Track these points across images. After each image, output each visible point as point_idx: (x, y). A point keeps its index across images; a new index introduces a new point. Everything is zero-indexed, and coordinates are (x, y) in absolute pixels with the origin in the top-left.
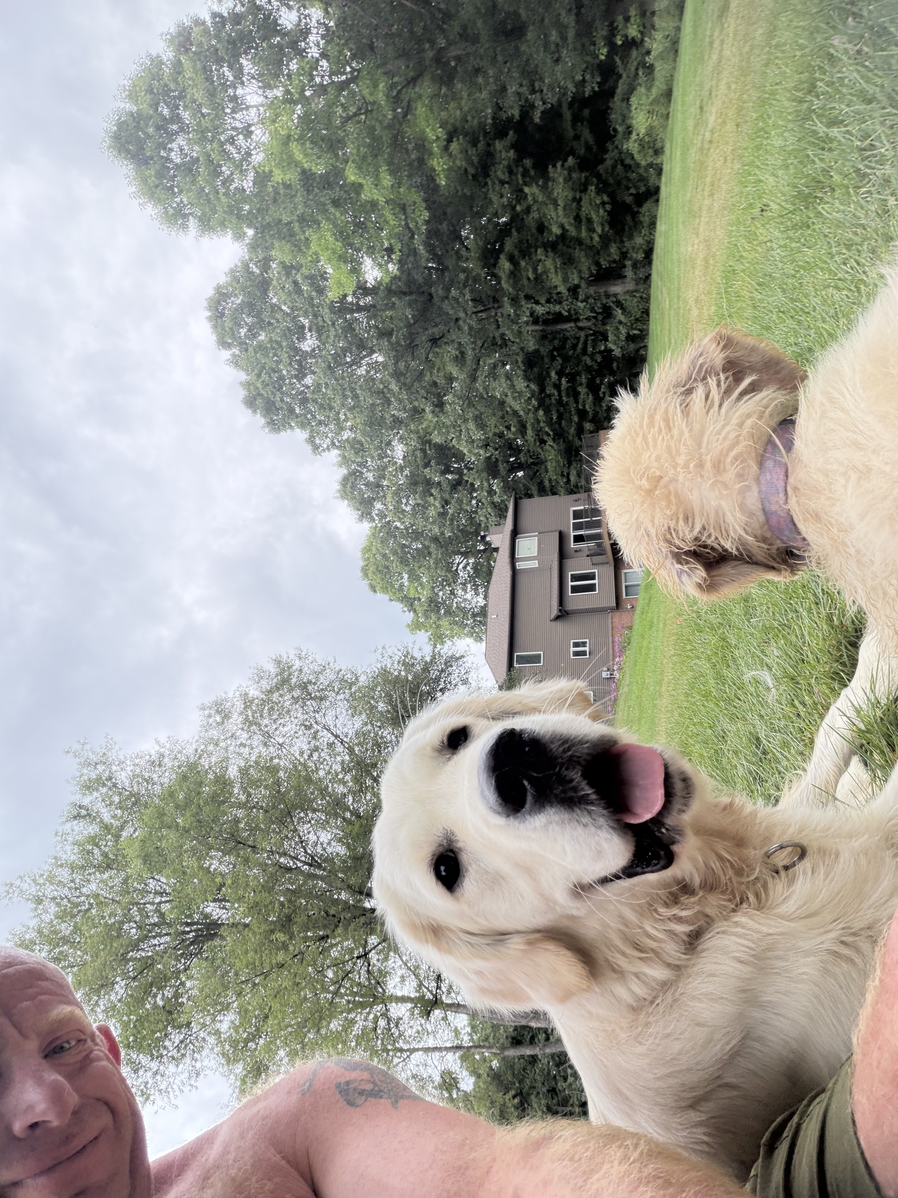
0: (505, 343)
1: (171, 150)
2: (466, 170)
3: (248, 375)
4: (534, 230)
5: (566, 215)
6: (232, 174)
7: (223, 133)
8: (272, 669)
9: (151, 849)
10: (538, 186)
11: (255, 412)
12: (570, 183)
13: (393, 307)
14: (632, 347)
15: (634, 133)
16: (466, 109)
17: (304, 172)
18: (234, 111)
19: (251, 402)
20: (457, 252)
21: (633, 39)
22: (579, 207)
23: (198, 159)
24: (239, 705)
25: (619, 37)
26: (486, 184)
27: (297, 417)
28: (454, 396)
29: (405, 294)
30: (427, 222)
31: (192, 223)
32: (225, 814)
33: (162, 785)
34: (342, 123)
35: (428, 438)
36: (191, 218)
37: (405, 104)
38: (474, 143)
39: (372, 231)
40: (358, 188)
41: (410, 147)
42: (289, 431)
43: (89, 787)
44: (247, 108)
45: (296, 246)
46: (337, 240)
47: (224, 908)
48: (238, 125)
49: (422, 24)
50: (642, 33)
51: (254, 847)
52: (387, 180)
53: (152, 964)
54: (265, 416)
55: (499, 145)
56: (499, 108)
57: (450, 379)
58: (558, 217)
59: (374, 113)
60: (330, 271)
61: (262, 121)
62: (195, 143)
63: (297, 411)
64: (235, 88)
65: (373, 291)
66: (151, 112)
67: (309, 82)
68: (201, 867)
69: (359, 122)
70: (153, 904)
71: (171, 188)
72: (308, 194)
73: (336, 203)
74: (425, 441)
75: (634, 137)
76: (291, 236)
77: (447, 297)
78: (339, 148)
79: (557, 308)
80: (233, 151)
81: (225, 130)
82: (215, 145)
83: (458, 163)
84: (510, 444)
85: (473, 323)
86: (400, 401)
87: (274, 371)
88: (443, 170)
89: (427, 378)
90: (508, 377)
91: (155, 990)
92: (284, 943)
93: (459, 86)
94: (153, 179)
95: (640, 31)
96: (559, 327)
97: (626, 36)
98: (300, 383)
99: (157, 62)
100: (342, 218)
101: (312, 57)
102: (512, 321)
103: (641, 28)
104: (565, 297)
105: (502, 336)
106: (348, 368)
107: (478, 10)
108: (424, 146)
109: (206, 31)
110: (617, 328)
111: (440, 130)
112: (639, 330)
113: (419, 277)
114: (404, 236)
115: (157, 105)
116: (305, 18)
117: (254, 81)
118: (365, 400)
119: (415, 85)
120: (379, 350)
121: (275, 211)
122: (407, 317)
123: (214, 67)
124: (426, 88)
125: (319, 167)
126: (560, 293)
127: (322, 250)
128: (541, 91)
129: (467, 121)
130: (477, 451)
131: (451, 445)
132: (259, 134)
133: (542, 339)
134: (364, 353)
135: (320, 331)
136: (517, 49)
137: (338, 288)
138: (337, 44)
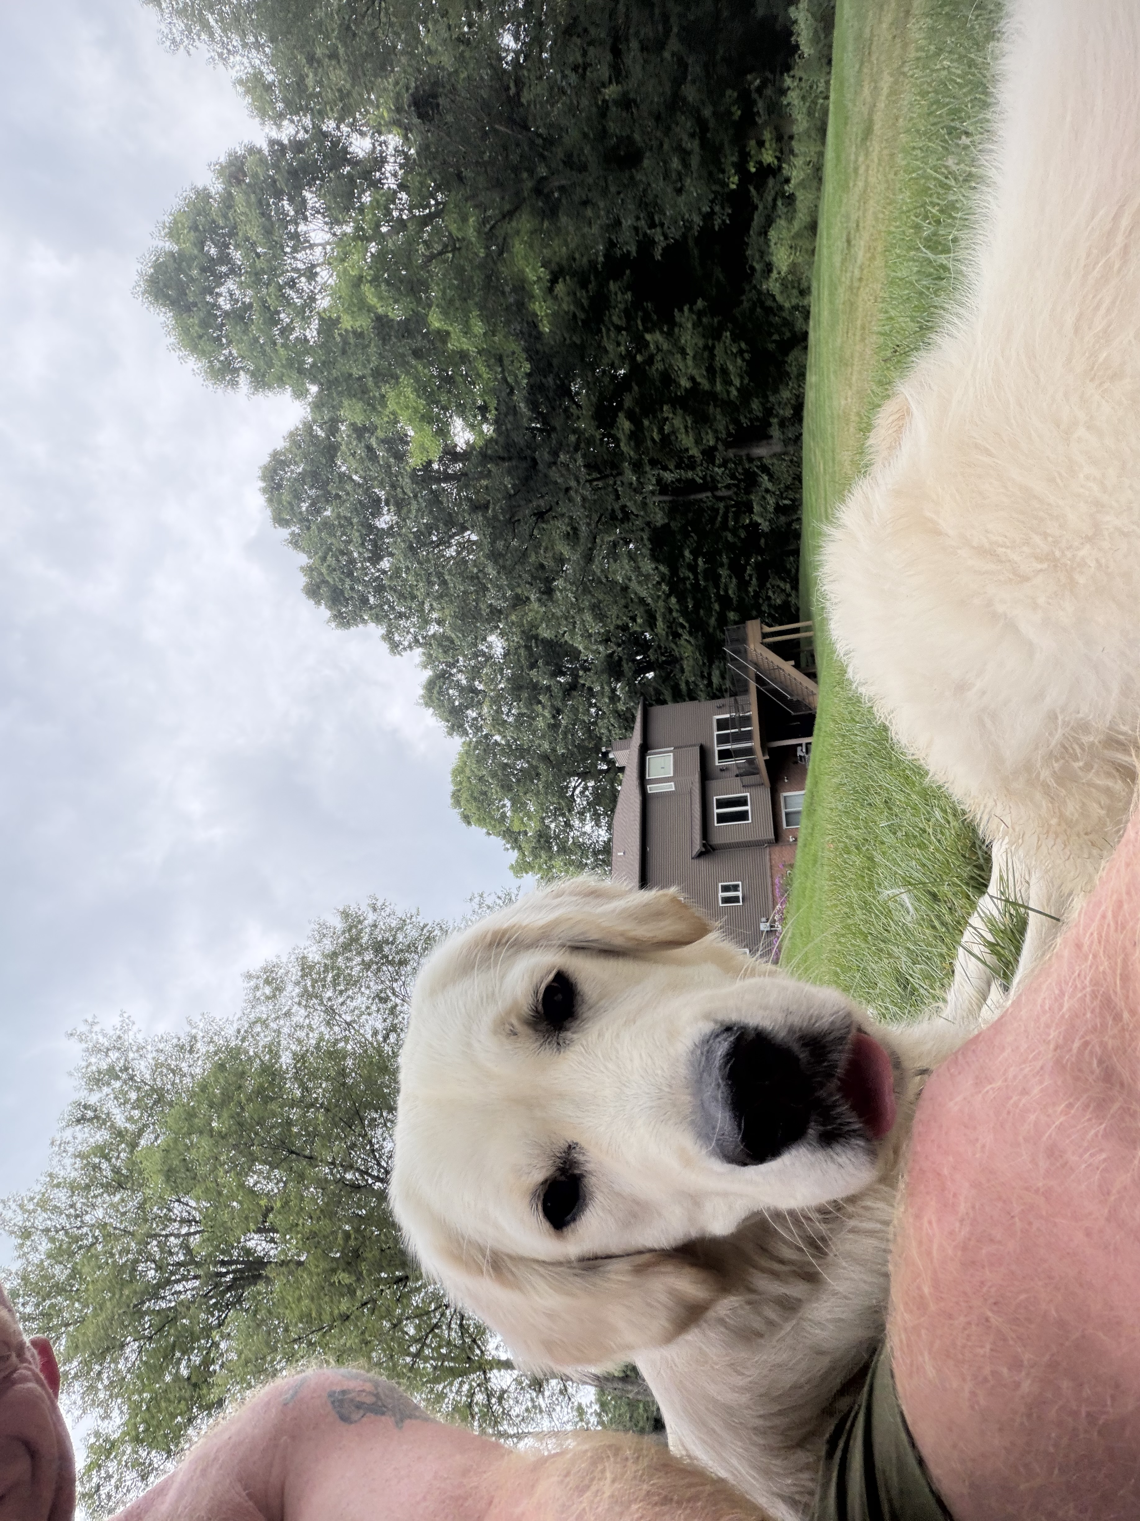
0: (627, 516)
1: (219, 295)
2: (574, 316)
3: (310, 558)
4: (658, 384)
5: (697, 366)
6: (292, 322)
7: (281, 275)
8: (338, 924)
9: (176, 1162)
10: (662, 332)
11: (318, 603)
12: (700, 329)
13: (489, 475)
14: (783, 519)
15: (775, 272)
16: (572, 246)
17: (378, 318)
18: (295, 250)
19: (313, 591)
20: (566, 410)
21: (769, 165)
22: (712, 357)
23: (251, 305)
24: (295, 972)
25: (752, 164)
26: (600, 331)
27: (371, 608)
28: (566, 581)
29: (503, 459)
30: (529, 375)
31: (243, 379)
32: (274, 1115)
33: (192, 1076)
34: (425, 262)
35: (534, 632)
36: (242, 373)
37: (500, 240)
38: (584, 284)
39: (462, 386)
40: (444, 336)
41: (507, 289)
42: (360, 626)
43: (97, 1080)
44: (312, 247)
45: (369, 404)
46: (419, 397)
47: (272, 1240)
48: (300, 266)
49: (518, 151)
50: (779, 159)
51: (311, 1158)
52: (478, 327)
53: (175, 1319)
54: (330, 608)
55: (613, 286)
56: (611, 245)
57: (561, 560)
58: (687, 367)
59: (463, 251)
60: (411, 433)
61: (329, 262)
62: (249, 287)
63: (372, 600)
64: (297, 224)
65: (464, 456)
66: (196, 252)
67: (385, 216)
68: (241, 1185)
69: (445, 261)
70: (177, 1236)
71: (219, 339)
72: (384, 344)
73: (417, 354)
74: (530, 636)
75: (774, 275)
76: (363, 392)
77: (555, 463)
78: (421, 291)
79: (690, 474)
80: (294, 295)
81: (284, 272)
82: (272, 289)
83: (565, 306)
84: (637, 639)
85: (587, 493)
86: (500, 588)
87: (342, 553)
88: (547, 315)
89: (532, 559)
90: (631, 556)
91: (178, 1354)
92: (349, 1286)
93: (564, 220)
94: (196, 328)
95: (776, 157)
96: (692, 497)
97: (760, 163)
98: (375, 567)
99: (204, 196)
100: (426, 371)
101: (389, 188)
102: (635, 490)
103: (778, 154)
104: (699, 462)
105: (623, 508)
106: (434, 548)
107: (585, 135)
108: (524, 287)
109: (262, 161)
110: (764, 498)
111: (542, 269)
112: (791, 500)
113: (520, 439)
114: (501, 391)
115: (202, 244)
116: (380, 145)
117: (319, 216)
118: (455, 587)
119: (511, 220)
120: (473, 527)
121: (344, 365)
122: (506, 486)
123: (272, 201)
124: (525, 222)
125: (397, 313)
126: (693, 457)
127: (401, 409)
128: (662, 225)
129: (574, 259)
130: (595, 647)
131: (563, 640)
132: (324, 275)
133: (673, 511)
134: (454, 531)
135: (400, 505)
136: (632, 178)
137: (422, 453)
138: (419, 174)
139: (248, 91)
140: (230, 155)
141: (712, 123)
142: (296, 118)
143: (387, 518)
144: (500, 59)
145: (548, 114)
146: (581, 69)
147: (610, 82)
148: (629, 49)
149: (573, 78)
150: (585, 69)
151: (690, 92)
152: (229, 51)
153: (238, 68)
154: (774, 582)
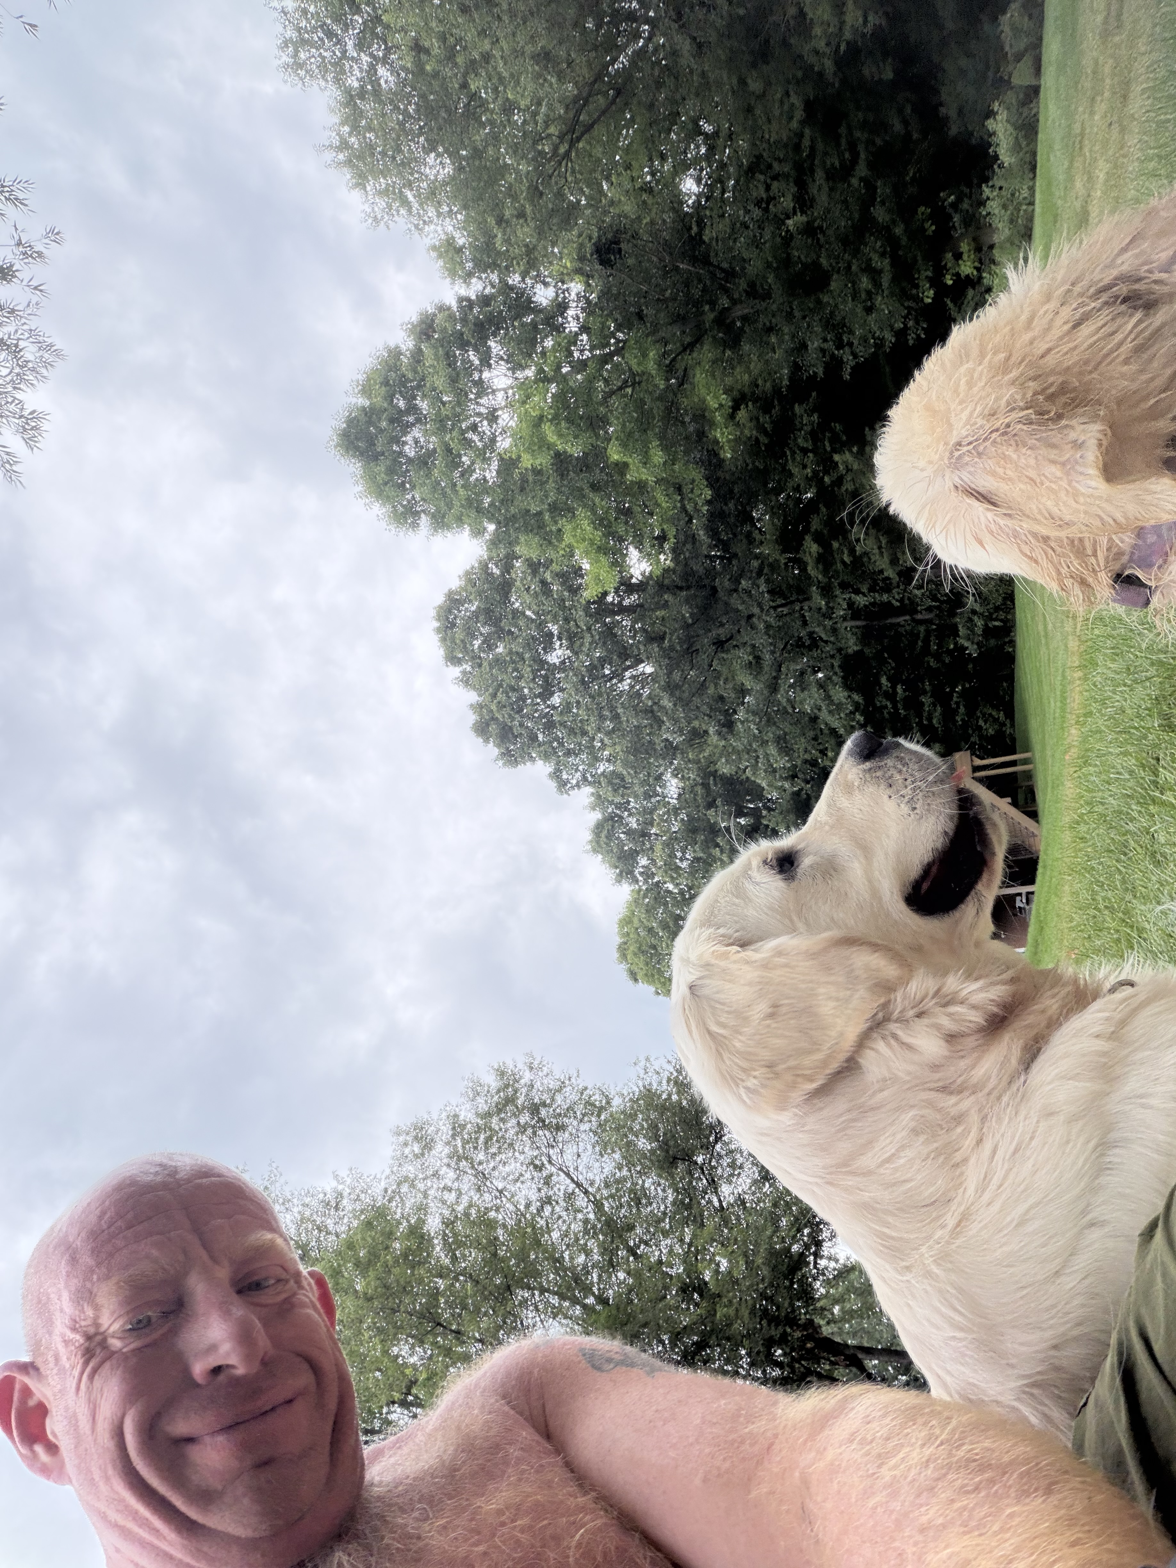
0: (814, 642)
1: (405, 443)
2: (757, 439)
3: (480, 695)
6: (473, 463)
7: (464, 420)
8: (493, 1082)
10: (852, 452)
11: (487, 741)
13: (666, 605)
14: (993, 642)
16: (756, 372)
17: (558, 455)
18: (479, 395)
19: (482, 729)
20: (749, 535)
21: (967, 276)
23: (435, 450)
25: (948, 277)
26: (784, 455)
27: (540, 745)
28: (746, 713)
29: (681, 588)
30: (709, 502)
31: (424, 520)
33: (338, 1235)
34: (604, 398)
35: (711, 769)
36: (423, 515)
37: (680, 373)
38: (766, 408)
39: (639, 517)
40: (622, 468)
41: (687, 419)
42: (528, 764)
44: (494, 392)
45: (545, 539)
46: (595, 528)
48: (483, 410)
49: (700, 286)
50: (978, 269)
52: (658, 456)
54: (498, 746)
55: (798, 409)
56: (797, 367)
57: (742, 692)
59: (643, 384)
60: (586, 566)
61: (510, 405)
62: (434, 434)
63: (541, 737)
64: (481, 372)
65: (641, 587)
66: (385, 405)
67: (567, 357)
69: (625, 396)
71: (403, 483)
72: (562, 479)
73: (595, 487)
74: (708, 773)
76: (539, 527)
77: (736, 590)
78: (600, 427)
79: (885, 597)
80: (475, 438)
81: (467, 418)
82: (454, 434)
83: (747, 432)
85: (771, 620)
86: (675, 721)
87: (513, 689)
88: (729, 441)
89: (711, 691)
90: (821, 686)
93: (746, 347)
94: (383, 475)
95: (975, 268)
96: (889, 621)
97: (958, 275)
98: (545, 702)
99: (395, 353)
100: (604, 503)
101: (571, 332)
102: (824, 615)
103: (976, 264)
104: (895, 584)
105: (811, 634)
106: (606, 682)
107: (769, 265)
108: (704, 416)
109: (451, 317)
110: (970, 620)
111: (724, 396)
112: (1001, 621)
113: (698, 567)
114: (679, 520)
115: (392, 396)
116: (563, 293)
117: (502, 363)
118: (628, 721)
119: (692, 351)
120: (648, 658)
121: (522, 501)
122: (683, 616)
123: (458, 352)
124: (706, 353)
125: (576, 450)
126: (888, 578)
127: (577, 542)
128: (850, 344)
129: (757, 386)
130: (780, 784)
131: (744, 777)
132: (506, 418)
133: (865, 636)
134: (628, 663)
135: (572, 638)
136: (819, 302)
137: (597, 584)
138: (601, 316)
139: (440, 256)
140: (421, 314)
141: (904, 241)
142: (484, 276)
143: (559, 652)
144: (681, 203)
145: (731, 249)
146: (764, 204)
147: (795, 213)
148: (814, 181)
149: (757, 213)
150: (768, 204)
151: (880, 214)
152: (424, 222)
153: (432, 235)
154: (985, 710)
